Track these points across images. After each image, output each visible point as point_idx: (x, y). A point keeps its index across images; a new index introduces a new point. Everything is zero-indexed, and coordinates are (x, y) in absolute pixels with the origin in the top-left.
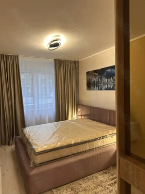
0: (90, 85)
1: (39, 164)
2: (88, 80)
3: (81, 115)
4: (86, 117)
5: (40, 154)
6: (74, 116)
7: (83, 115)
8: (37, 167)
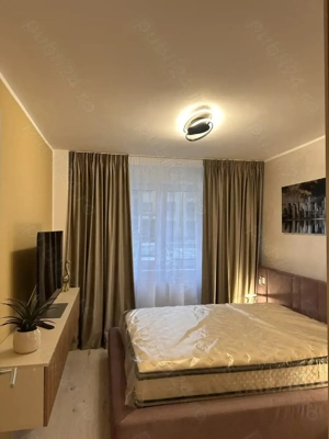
0: (291, 221)
1: (145, 402)
2: (287, 207)
3: (266, 295)
4: (278, 301)
5: (148, 378)
6: (247, 293)
7: (272, 296)
8: (139, 408)
